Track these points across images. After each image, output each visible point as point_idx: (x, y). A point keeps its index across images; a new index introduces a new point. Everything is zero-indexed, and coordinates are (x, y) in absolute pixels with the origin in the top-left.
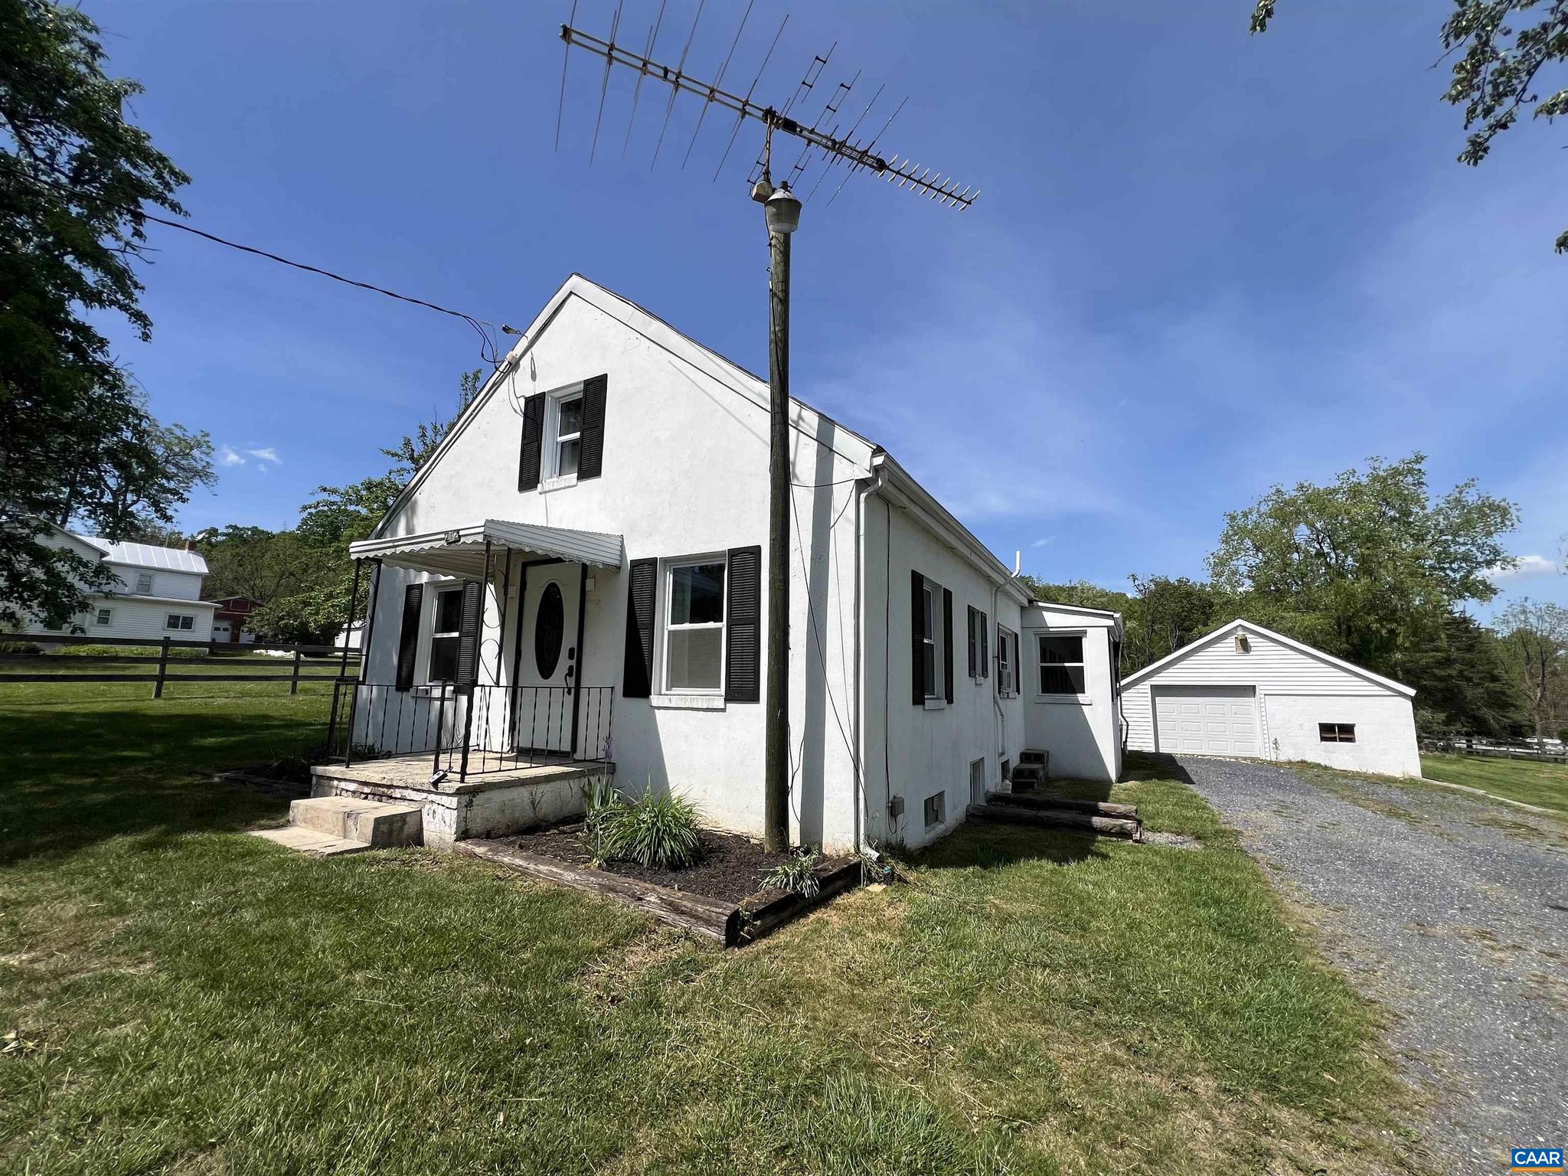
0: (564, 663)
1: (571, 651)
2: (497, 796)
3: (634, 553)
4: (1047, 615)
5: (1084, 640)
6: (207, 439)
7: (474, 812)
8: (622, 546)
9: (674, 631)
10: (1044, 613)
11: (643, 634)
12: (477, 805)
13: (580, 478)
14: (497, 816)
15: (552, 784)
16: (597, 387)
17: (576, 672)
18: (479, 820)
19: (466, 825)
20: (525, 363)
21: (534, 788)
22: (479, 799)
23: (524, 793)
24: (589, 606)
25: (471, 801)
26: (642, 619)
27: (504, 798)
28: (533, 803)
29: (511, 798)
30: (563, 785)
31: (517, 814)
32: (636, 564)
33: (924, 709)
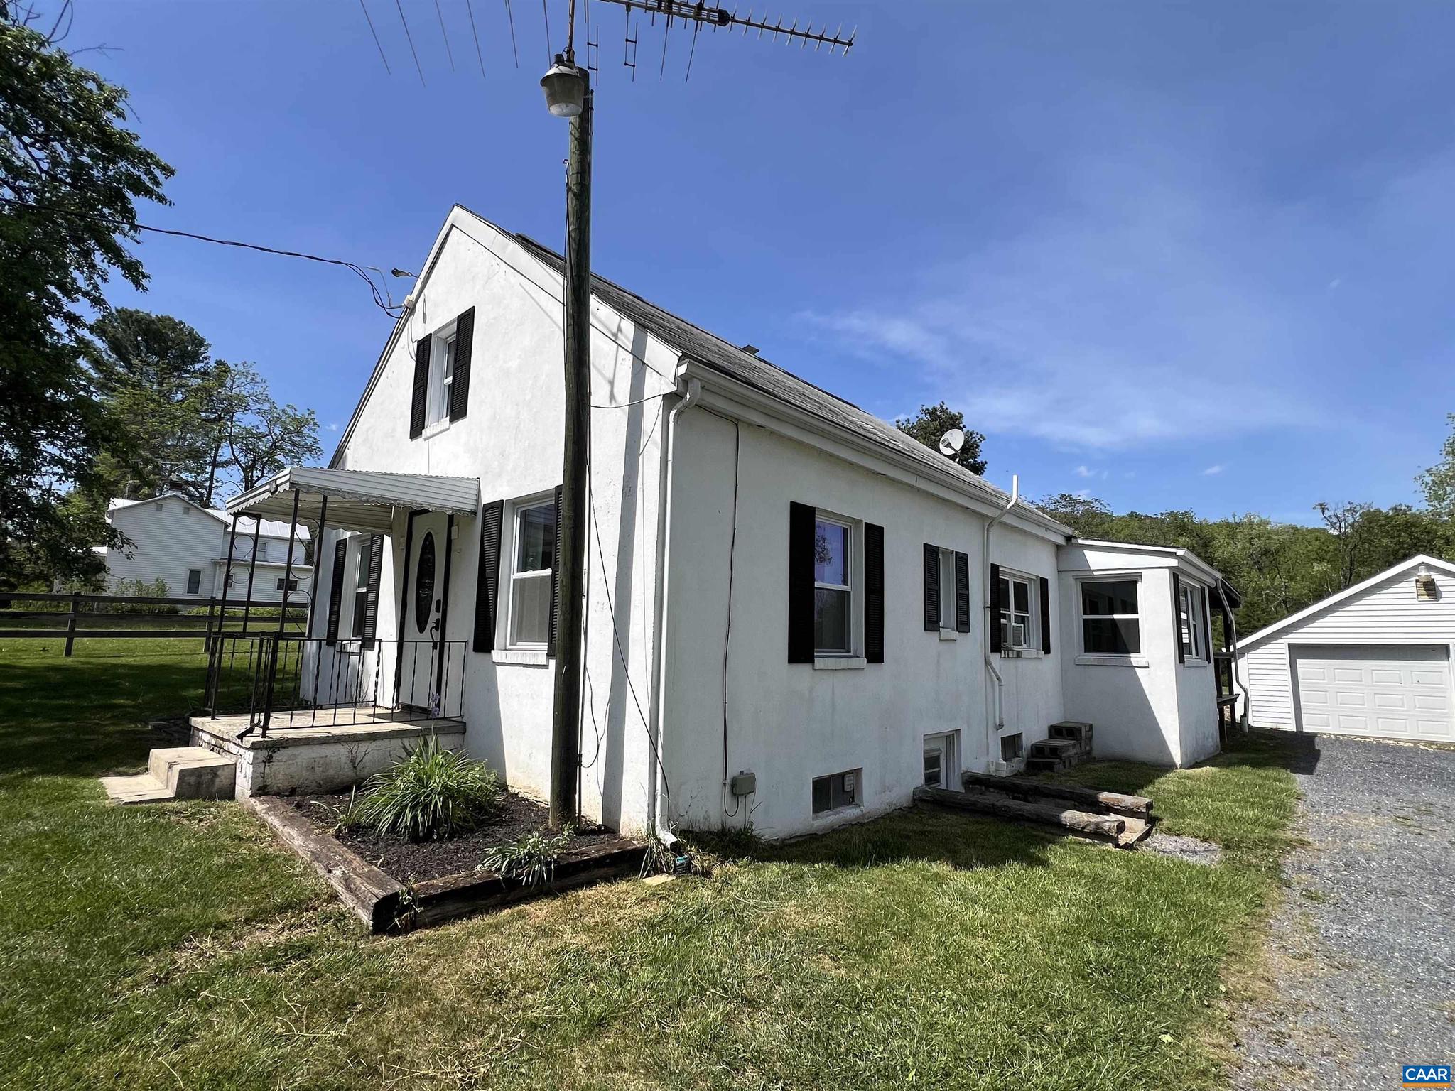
0: (434, 616)
1: (438, 602)
2: (305, 753)
3: (487, 498)
4: (1089, 555)
5: (1139, 585)
6: (312, 416)
7: (274, 768)
8: (479, 490)
9: (521, 580)
10: (1086, 553)
11: (490, 582)
12: (279, 761)
13: (452, 421)
14: (304, 773)
15: (379, 743)
16: (466, 321)
17: (441, 626)
18: (280, 777)
19: (264, 782)
20: (419, 305)
21: (355, 746)
22: (280, 755)
23: (342, 751)
24: (454, 555)
25: (271, 757)
26: (490, 567)
27: (313, 755)
28: (353, 761)
29: (324, 755)
30: (396, 743)
31: (331, 772)
32: (489, 507)
33: (813, 669)
